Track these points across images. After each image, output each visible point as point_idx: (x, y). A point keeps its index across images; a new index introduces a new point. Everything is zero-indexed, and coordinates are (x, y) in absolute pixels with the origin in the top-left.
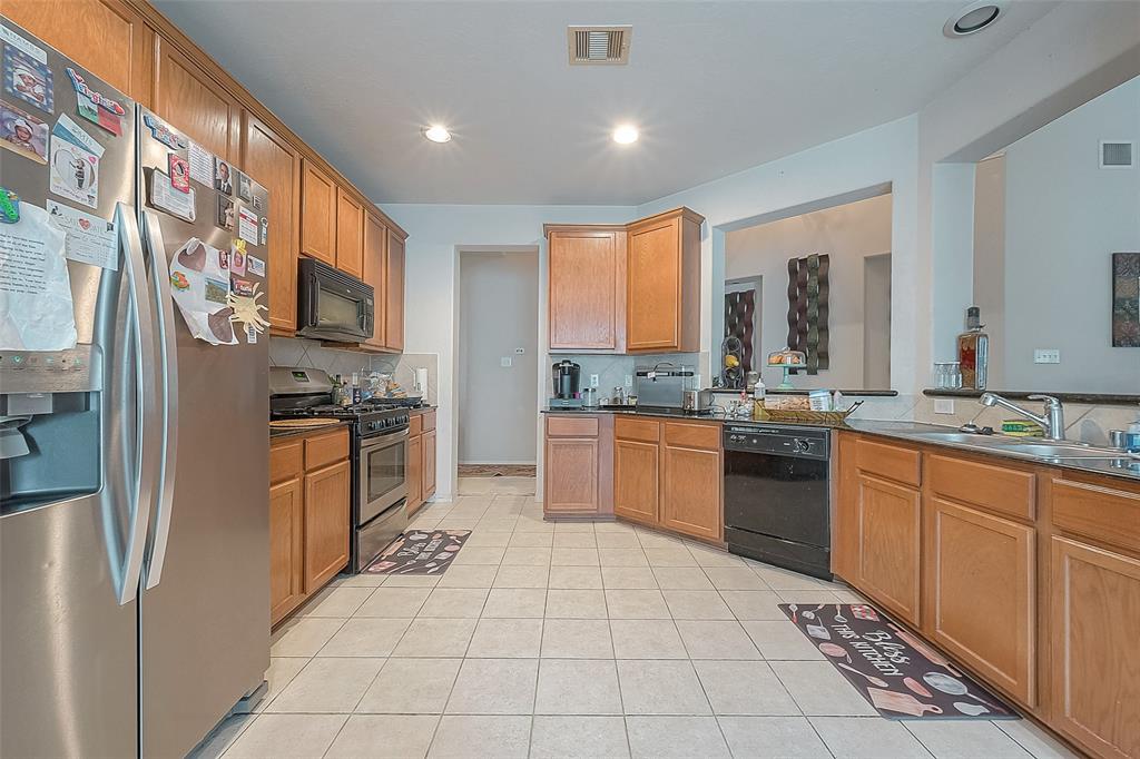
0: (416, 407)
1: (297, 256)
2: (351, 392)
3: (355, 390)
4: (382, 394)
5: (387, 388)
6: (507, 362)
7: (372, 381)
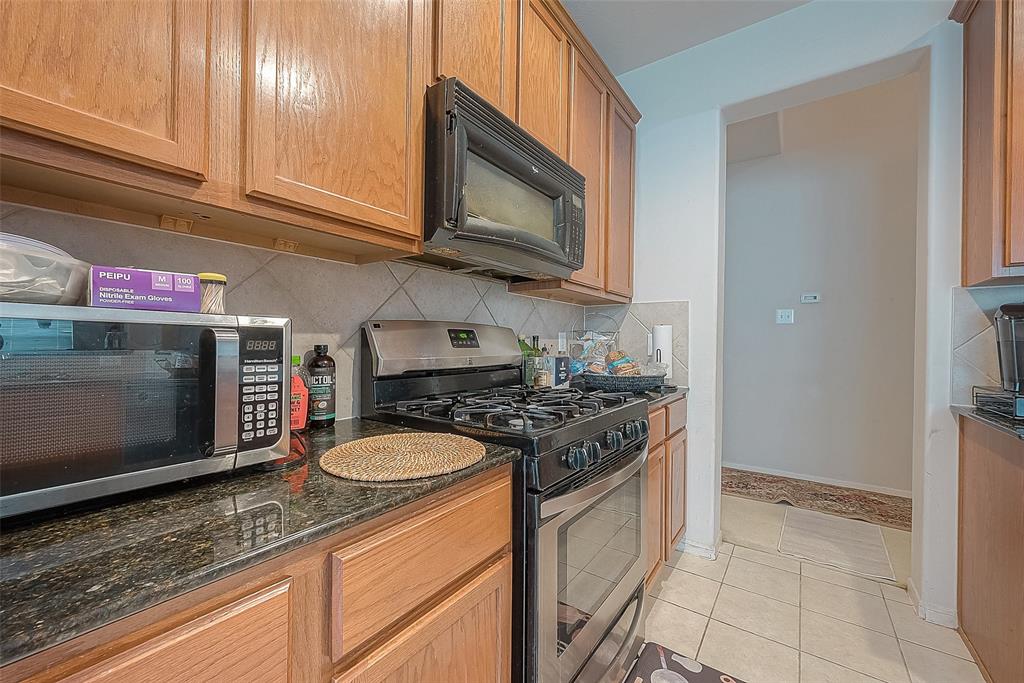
0: (657, 389)
1: (422, 80)
2: (552, 363)
3: (559, 361)
4: (599, 368)
5: (607, 358)
6: (786, 316)
7: (586, 345)
